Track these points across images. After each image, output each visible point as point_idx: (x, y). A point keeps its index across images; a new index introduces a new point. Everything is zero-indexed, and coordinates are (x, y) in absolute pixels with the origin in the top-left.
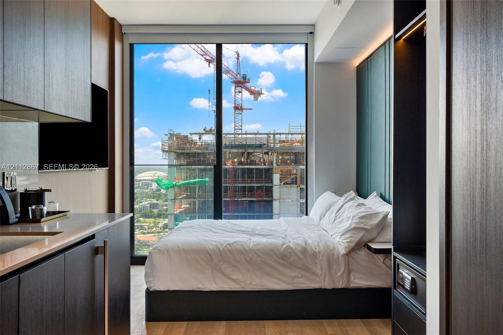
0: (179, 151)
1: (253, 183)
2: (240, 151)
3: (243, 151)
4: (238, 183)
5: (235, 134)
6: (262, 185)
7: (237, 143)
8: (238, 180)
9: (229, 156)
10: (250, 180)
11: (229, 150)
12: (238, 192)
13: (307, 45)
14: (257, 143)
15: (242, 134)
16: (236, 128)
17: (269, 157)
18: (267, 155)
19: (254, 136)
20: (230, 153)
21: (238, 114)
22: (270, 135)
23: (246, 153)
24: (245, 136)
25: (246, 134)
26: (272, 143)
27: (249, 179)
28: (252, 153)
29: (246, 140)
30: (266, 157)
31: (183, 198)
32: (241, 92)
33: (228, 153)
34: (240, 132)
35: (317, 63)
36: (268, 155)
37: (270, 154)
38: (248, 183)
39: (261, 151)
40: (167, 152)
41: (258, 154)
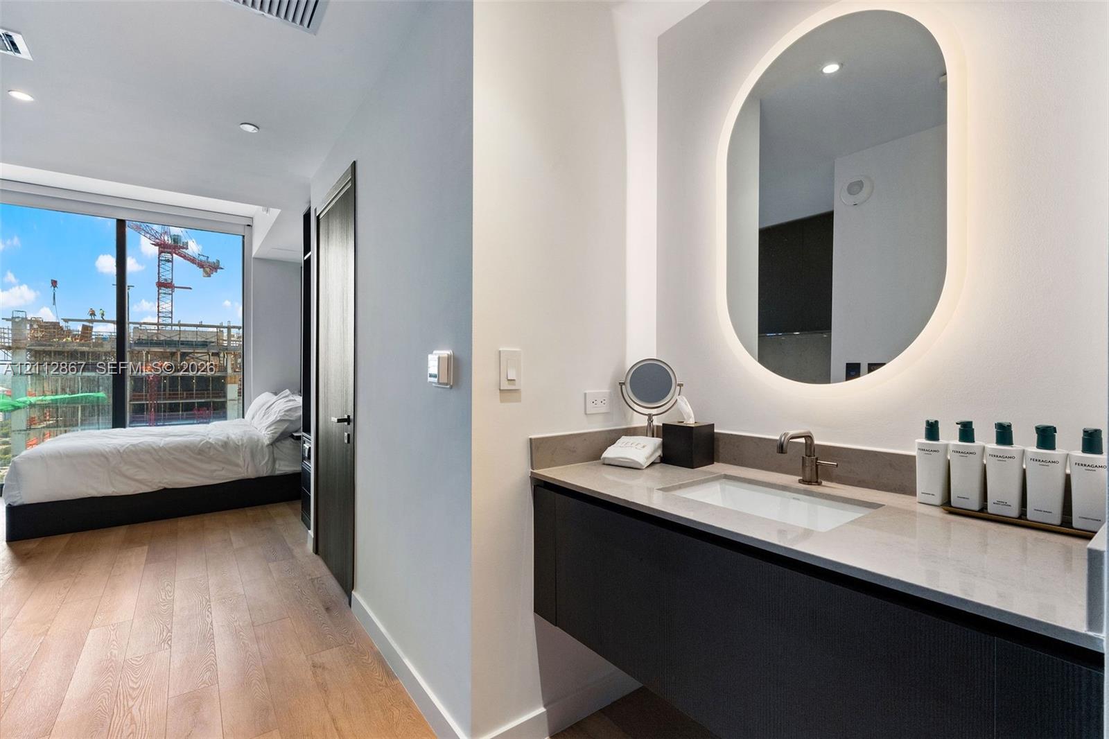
0: (38, 348)
1: (192, 398)
2: (168, 350)
3: (174, 350)
4: (165, 399)
5: (158, 324)
6: (208, 400)
7: (162, 338)
8: (165, 394)
9: (147, 357)
10: (187, 394)
11: (147, 349)
12: (164, 411)
13: (244, 236)
14: (199, 340)
15: (172, 325)
16: (160, 315)
17: (220, 361)
18: (216, 358)
19: (194, 329)
20: (148, 353)
21: (165, 294)
22: (221, 329)
23: (179, 353)
24: (177, 328)
25: (180, 325)
26: (225, 340)
27: (185, 393)
28: (191, 353)
29: (180, 334)
30: (214, 361)
31: (48, 427)
32: (172, 262)
33: (144, 353)
34: (169, 321)
35: (255, 258)
36: (219, 357)
37: (222, 355)
38: (182, 398)
39: (206, 351)
40: (9, 348)
41: (199, 355)
